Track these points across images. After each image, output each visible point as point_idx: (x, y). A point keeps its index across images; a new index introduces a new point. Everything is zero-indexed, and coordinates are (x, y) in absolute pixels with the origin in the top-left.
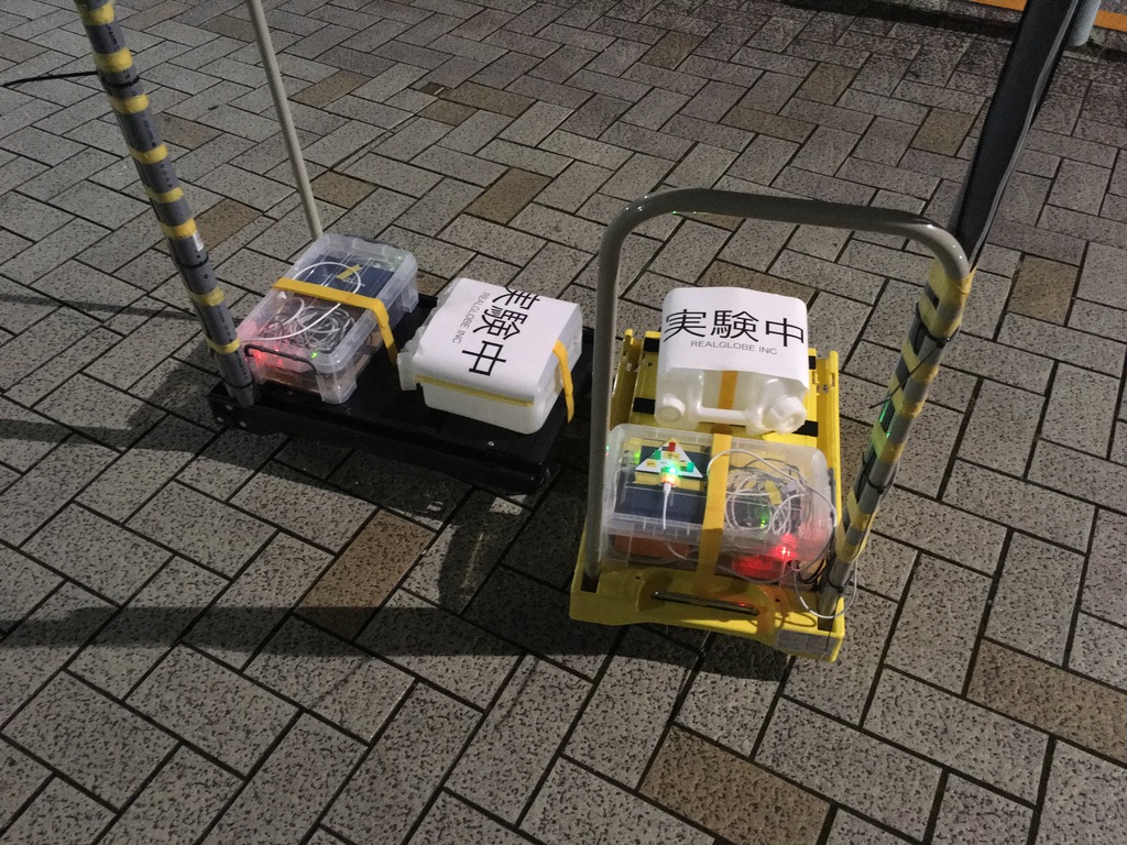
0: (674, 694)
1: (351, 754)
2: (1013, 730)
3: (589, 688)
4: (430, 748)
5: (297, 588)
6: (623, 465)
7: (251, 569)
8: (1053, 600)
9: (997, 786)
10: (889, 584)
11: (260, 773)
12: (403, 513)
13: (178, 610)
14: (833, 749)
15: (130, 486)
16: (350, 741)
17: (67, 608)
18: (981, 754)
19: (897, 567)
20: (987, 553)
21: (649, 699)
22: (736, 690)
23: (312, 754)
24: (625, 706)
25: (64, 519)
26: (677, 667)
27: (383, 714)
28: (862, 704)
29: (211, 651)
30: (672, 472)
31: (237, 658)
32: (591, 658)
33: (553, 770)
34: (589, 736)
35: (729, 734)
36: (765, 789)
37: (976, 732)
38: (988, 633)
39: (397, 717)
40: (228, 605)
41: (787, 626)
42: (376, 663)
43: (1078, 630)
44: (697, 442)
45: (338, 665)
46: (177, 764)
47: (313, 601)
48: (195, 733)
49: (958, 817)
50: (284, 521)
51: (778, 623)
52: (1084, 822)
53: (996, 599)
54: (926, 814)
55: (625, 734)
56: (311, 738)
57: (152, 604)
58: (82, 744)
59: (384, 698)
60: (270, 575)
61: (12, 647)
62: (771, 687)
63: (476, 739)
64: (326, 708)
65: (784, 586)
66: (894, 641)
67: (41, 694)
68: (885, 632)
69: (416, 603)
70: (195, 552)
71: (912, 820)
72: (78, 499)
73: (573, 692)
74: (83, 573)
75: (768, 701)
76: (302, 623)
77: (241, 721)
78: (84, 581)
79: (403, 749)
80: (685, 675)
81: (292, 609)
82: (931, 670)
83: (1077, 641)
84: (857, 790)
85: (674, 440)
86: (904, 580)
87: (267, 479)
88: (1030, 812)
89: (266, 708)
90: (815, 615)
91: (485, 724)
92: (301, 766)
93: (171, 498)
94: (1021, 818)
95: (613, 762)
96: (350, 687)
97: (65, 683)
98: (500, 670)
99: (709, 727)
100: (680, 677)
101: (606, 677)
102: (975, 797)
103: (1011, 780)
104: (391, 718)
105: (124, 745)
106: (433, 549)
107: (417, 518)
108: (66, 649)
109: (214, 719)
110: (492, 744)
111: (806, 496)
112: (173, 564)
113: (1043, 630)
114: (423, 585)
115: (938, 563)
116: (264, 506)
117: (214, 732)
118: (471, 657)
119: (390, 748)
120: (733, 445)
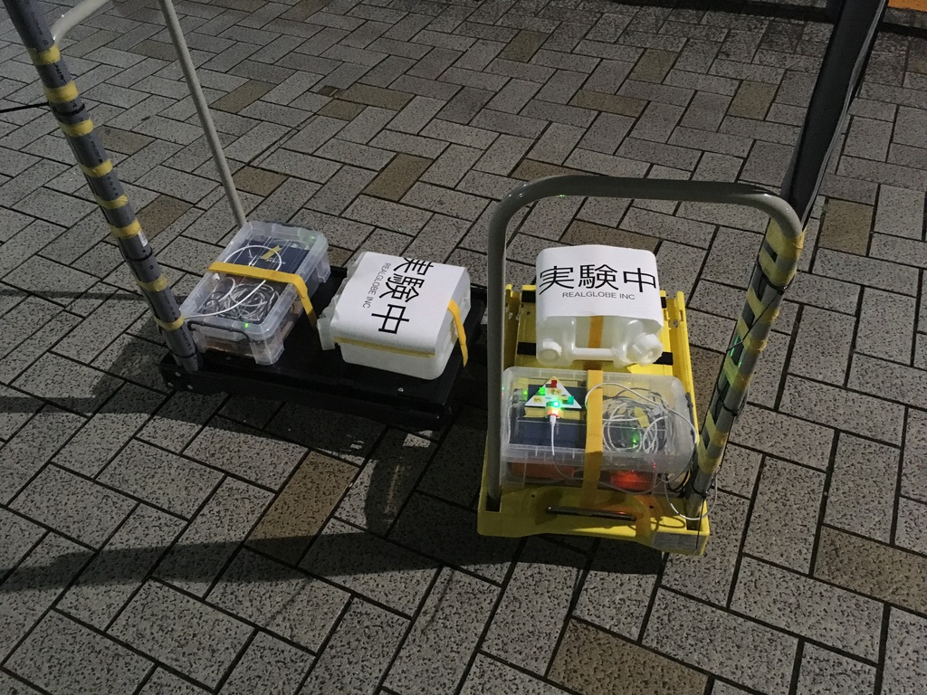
0: (570, 592)
1: (302, 664)
2: (854, 601)
3: (498, 592)
4: (369, 654)
5: (246, 523)
6: (514, 402)
7: (205, 511)
8: (877, 489)
9: (845, 650)
10: (741, 485)
11: (226, 686)
12: (330, 452)
13: (146, 550)
14: (707, 629)
15: (98, 446)
16: (300, 653)
17: (51, 555)
18: (830, 624)
19: (747, 469)
20: (820, 452)
21: (549, 598)
22: (622, 585)
23: (269, 667)
24: (530, 605)
25: (44, 478)
26: (571, 568)
27: (326, 627)
28: (728, 588)
29: (176, 584)
30: (555, 405)
31: (199, 588)
32: (499, 566)
33: (474, 665)
34: (502, 633)
35: (619, 622)
36: (653, 667)
37: (824, 605)
38: (827, 520)
39: (339, 628)
40: (188, 542)
41: (661, 529)
42: (317, 584)
43: (900, 513)
44: (574, 379)
45: (285, 588)
46: (155, 683)
47: (259, 534)
48: (168, 655)
49: (814, 679)
50: (231, 466)
51: (653, 527)
52: (919, 674)
53: (831, 491)
54: (789, 678)
55: (531, 629)
56: (267, 652)
57: (123, 546)
58: (73, 671)
59: (326, 614)
60: (222, 514)
61: (7, 592)
62: (651, 580)
63: (406, 643)
64: (278, 625)
65: (656, 495)
66: (749, 532)
67: (35, 631)
68: (742, 525)
69: (347, 529)
70: (157, 499)
71: (777, 684)
72: (54, 460)
73: (485, 596)
74: (62, 524)
75: (649, 592)
76: (251, 553)
77: (206, 643)
78: (64, 530)
79: (345, 656)
80: (578, 575)
81: (243, 542)
82: (782, 555)
83: (901, 521)
84: (729, 662)
85: (555, 378)
86: (753, 479)
87: (214, 432)
88: (874, 670)
89: (227, 629)
90: (684, 518)
91: (413, 629)
92: (260, 677)
93: (133, 454)
94: (867, 676)
95: (524, 654)
96: (298, 605)
97: (54, 620)
98: (422, 581)
99: (602, 617)
100: (574, 577)
101: (512, 582)
102: (828, 661)
103: (856, 644)
104: (334, 630)
105: (109, 671)
106: (358, 481)
107: (343, 457)
108: (53, 591)
109: (183, 642)
110: (420, 646)
111: (669, 418)
112: (138, 511)
113: (871, 515)
114: (352, 513)
115: (780, 463)
116: (213, 455)
117: (184, 653)
118: (397, 573)
119: (335, 656)
120: (605, 378)
